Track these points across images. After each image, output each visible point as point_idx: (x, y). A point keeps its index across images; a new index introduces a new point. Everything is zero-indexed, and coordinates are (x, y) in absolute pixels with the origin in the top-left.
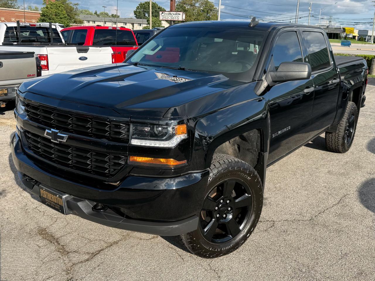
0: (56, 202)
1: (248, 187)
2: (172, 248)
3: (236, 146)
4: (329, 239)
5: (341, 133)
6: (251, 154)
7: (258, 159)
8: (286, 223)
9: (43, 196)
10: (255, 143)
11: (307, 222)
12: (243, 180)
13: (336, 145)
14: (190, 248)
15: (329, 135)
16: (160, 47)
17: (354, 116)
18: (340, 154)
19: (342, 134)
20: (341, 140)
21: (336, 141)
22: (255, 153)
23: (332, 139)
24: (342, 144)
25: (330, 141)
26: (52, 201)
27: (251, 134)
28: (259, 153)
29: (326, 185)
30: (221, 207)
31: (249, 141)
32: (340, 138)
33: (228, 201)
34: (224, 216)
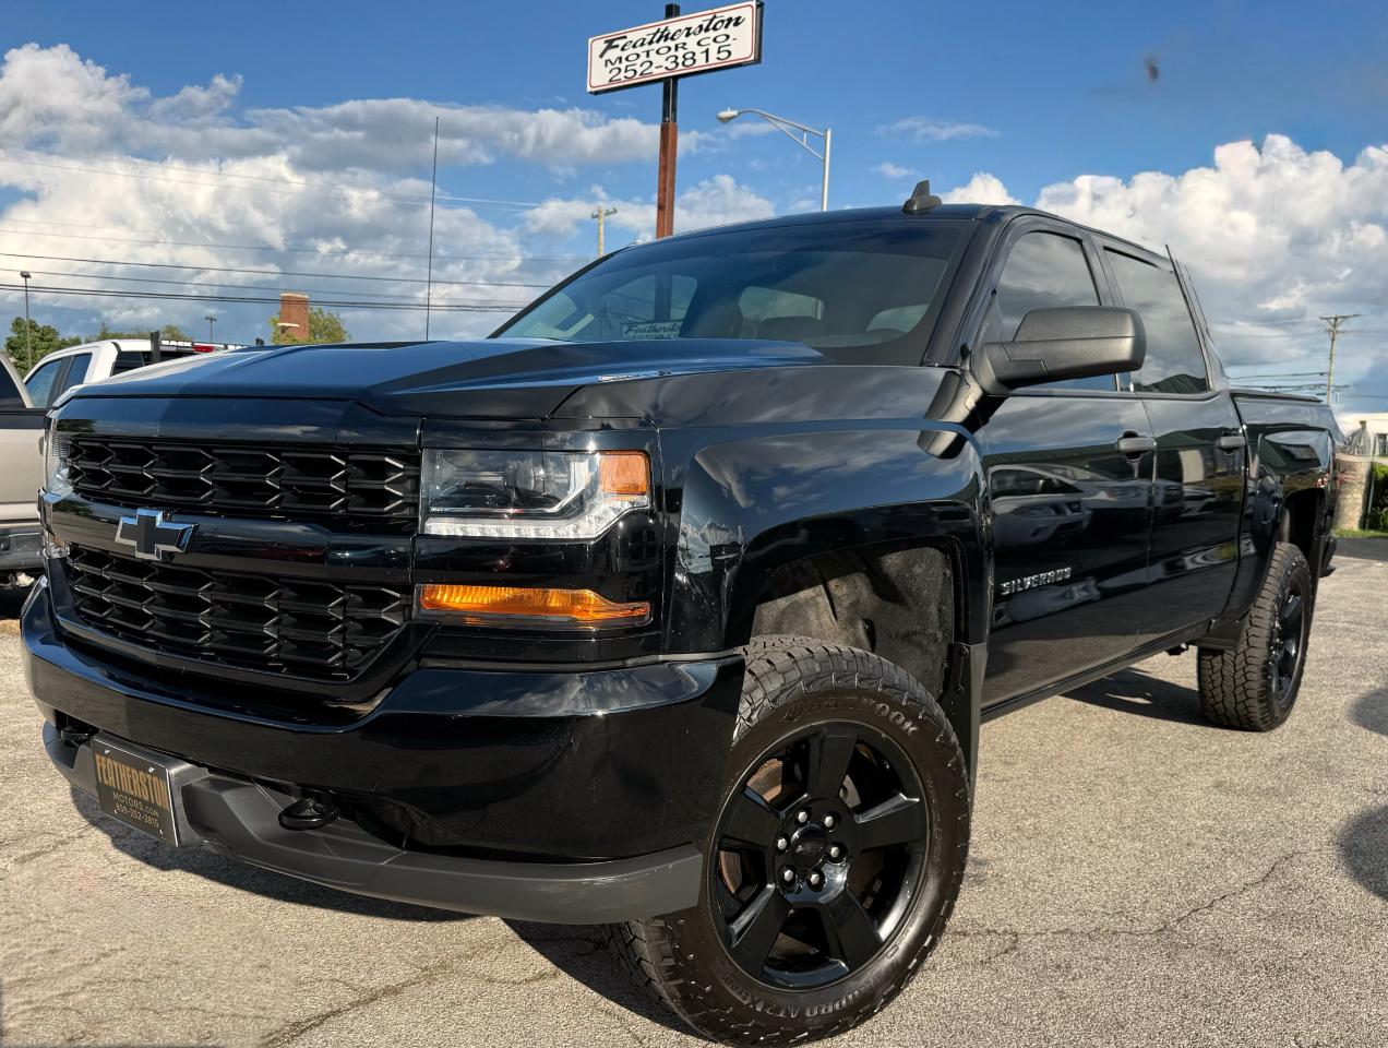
0: (146, 798)
1: (908, 767)
2: (608, 1013)
3: (860, 626)
4: (1242, 993)
5: (1256, 653)
6: (919, 652)
7: (948, 673)
8: (1064, 940)
9: (106, 782)
10: (933, 609)
11: (1147, 937)
12: (887, 733)
13: (1239, 699)
14: (673, 997)
15: (1210, 660)
16: (589, 318)
17: (1298, 598)
18: (1255, 734)
19: (1259, 654)
20: (1255, 675)
21: (1239, 682)
22: (933, 648)
23: (1223, 676)
24: (1261, 694)
25: (1218, 683)
26: (134, 798)
27: (918, 570)
28: (951, 648)
29: (1210, 823)
30: (798, 842)
31: (909, 600)
32: (1255, 669)
33: (828, 820)
34: (814, 878)
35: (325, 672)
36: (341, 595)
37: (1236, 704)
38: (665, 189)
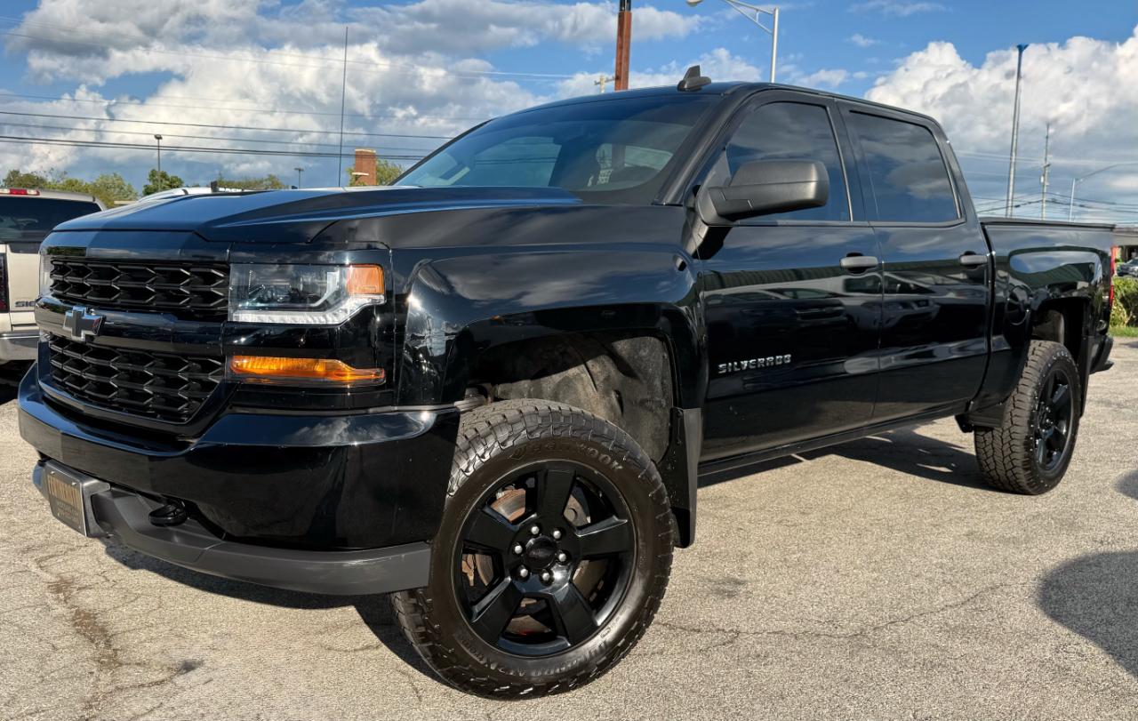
0: (72, 504)
1: (618, 496)
3: (613, 395)
5: (1018, 430)
6: (651, 415)
7: (671, 429)
8: (774, 638)
9: (53, 494)
10: (657, 383)
11: (842, 639)
12: (598, 470)
13: (1008, 468)
14: (426, 656)
15: (983, 436)
16: (466, 170)
17: (1066, 386)
18: (1026, 497)
19: (1021, 430)
20: (1019, 449)
21: (1006, 453)
22: (659, 411)
23: (993, 449)
24: (1025, 463)
25: (990, 454)
26: (67, 504)
27: (643, 353)
28: (672, 410)
29: (945, 561)
30: (532, 547)
31: (640, 375)
32: (1018, 443)
33: (556, 534)
34: (545, 576)
35: (177, 417)
36: (187, 364)
37: (1006, 471)
38: (621, 64)
